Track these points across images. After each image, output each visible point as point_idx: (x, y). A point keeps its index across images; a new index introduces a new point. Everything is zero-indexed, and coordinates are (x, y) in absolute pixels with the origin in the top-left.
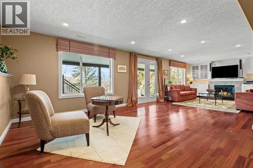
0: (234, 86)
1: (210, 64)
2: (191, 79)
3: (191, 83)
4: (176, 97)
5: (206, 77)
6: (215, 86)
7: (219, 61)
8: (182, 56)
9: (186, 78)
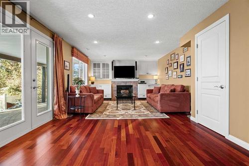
0: (132, 86)
1: (112, 62)
2: (93, 79)
3: (93, 83)
4: (88, 107)
5: (108, 77)
6: (117, 86)
7: (119, 61)
8: (96, 42)
9: (88, 77)
